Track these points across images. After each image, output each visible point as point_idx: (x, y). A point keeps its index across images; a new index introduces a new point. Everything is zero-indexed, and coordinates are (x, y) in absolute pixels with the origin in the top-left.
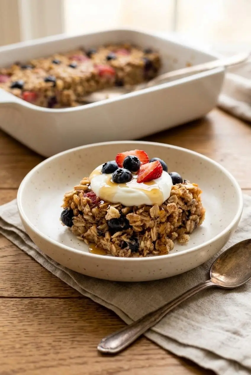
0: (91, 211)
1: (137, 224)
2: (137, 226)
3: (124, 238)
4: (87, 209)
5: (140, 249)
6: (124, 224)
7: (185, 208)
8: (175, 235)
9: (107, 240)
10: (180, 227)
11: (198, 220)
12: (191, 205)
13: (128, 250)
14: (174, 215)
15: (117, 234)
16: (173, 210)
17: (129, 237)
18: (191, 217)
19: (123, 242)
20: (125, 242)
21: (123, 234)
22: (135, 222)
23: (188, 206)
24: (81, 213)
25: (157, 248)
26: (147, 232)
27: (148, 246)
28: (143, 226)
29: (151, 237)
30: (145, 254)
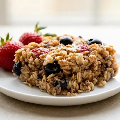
0: (34, 61)
1: (66, 68)
2: (67, 70)
3: (56, 79)
4: (31, 60)
5: (68, 88)
6: (57, 68)
7: (103, 61)
8: (96, 80)
9: (44, 80)
10: (99, 76)
11: (113, 72)
12: (108, 60)
13: (59, 88)
14: (95, 65)
15: (51, 75)
16: (93, 60)
17: (60, 78)
18: (108, 69)
19: (55, 82)
20: (57, 81)
21: (56, 76)
22: (65, 66)
23: (106, 60)
24: (27, 63)
25: (81, 88)
26: (73, 75)
27: (75, 86)
28: (71, 70)
29: (76, 79)
30: (72, 91)
